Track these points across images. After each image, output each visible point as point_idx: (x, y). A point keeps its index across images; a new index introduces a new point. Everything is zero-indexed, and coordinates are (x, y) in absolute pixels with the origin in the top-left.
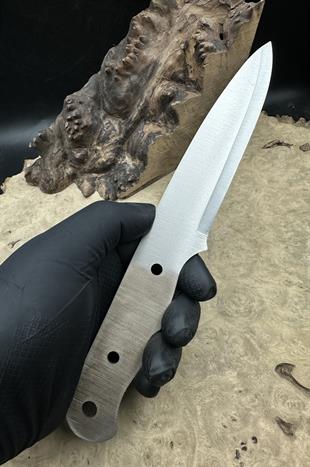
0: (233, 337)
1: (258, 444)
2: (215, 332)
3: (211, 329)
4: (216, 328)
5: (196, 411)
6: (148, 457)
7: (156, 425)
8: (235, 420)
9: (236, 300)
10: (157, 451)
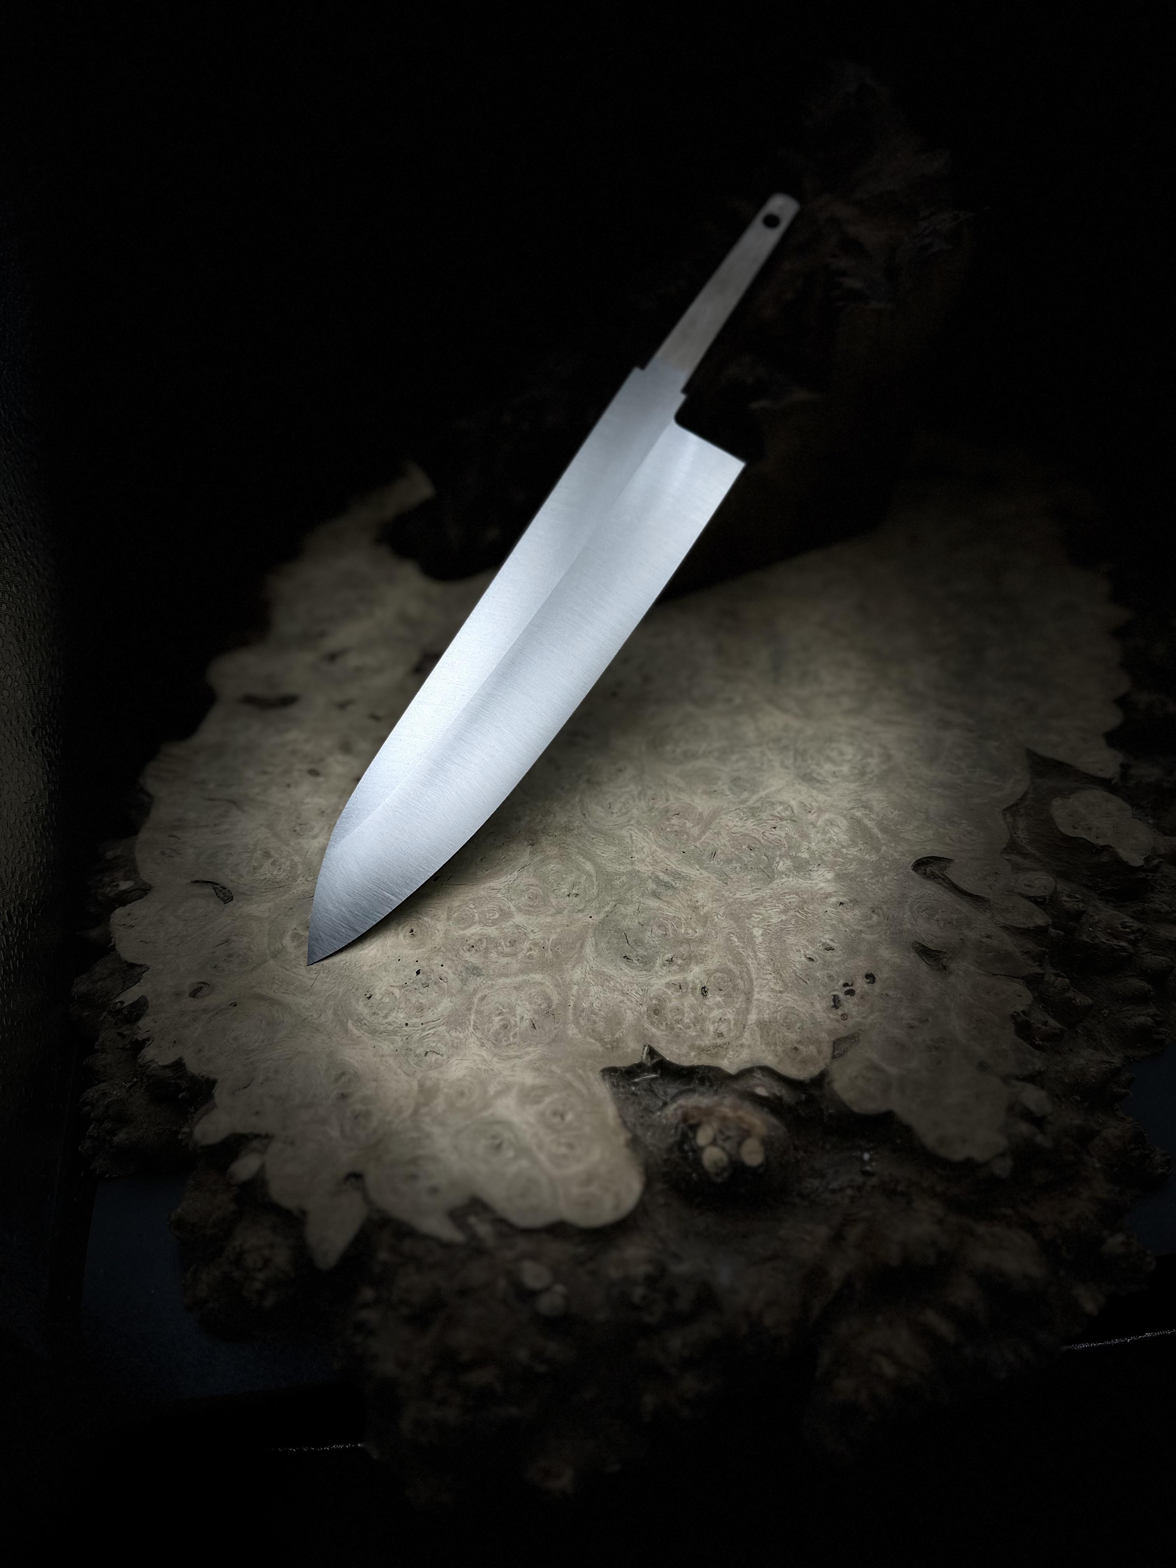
0: (827, 816)
1: (877, 987)
2: (789, 807)
3: (781, 803)
4: (793, 803)
5: (752, 937)
6: (656, 1012)
7: (671, 961)
8: (830, 949)
9: (834, 754)
10: (674, 1003)
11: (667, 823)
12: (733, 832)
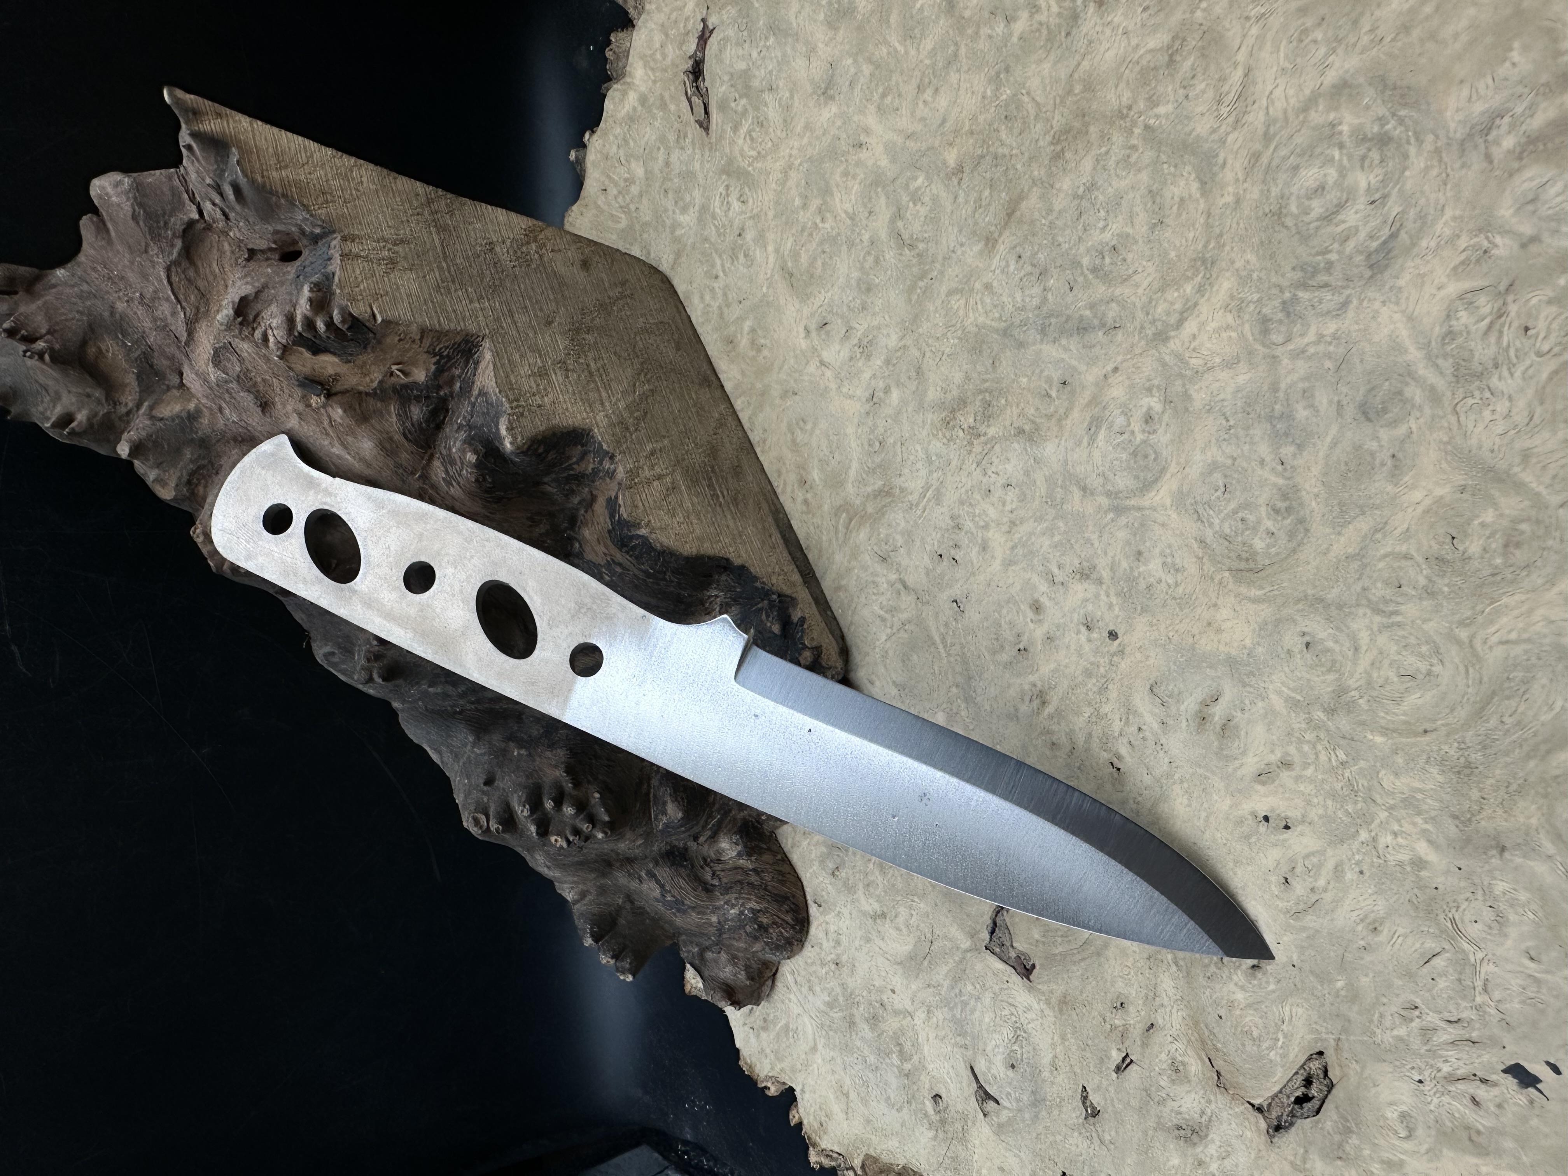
0: (1505, 213)
3: (1449, 316)
11: (1475, 564)
12: (1526, 420)
